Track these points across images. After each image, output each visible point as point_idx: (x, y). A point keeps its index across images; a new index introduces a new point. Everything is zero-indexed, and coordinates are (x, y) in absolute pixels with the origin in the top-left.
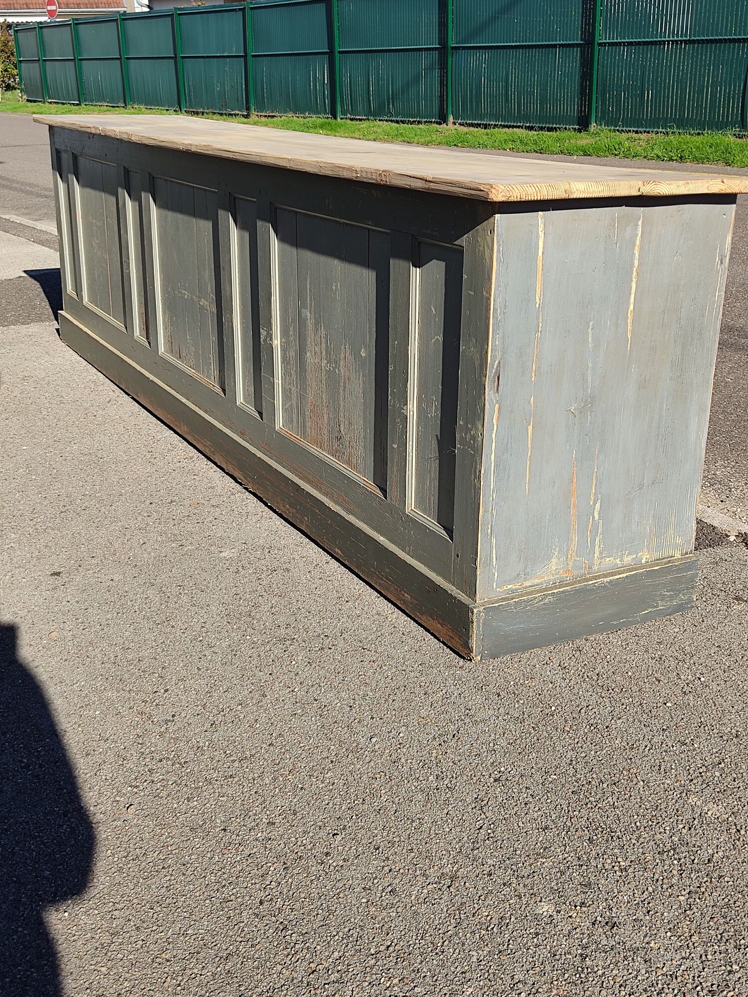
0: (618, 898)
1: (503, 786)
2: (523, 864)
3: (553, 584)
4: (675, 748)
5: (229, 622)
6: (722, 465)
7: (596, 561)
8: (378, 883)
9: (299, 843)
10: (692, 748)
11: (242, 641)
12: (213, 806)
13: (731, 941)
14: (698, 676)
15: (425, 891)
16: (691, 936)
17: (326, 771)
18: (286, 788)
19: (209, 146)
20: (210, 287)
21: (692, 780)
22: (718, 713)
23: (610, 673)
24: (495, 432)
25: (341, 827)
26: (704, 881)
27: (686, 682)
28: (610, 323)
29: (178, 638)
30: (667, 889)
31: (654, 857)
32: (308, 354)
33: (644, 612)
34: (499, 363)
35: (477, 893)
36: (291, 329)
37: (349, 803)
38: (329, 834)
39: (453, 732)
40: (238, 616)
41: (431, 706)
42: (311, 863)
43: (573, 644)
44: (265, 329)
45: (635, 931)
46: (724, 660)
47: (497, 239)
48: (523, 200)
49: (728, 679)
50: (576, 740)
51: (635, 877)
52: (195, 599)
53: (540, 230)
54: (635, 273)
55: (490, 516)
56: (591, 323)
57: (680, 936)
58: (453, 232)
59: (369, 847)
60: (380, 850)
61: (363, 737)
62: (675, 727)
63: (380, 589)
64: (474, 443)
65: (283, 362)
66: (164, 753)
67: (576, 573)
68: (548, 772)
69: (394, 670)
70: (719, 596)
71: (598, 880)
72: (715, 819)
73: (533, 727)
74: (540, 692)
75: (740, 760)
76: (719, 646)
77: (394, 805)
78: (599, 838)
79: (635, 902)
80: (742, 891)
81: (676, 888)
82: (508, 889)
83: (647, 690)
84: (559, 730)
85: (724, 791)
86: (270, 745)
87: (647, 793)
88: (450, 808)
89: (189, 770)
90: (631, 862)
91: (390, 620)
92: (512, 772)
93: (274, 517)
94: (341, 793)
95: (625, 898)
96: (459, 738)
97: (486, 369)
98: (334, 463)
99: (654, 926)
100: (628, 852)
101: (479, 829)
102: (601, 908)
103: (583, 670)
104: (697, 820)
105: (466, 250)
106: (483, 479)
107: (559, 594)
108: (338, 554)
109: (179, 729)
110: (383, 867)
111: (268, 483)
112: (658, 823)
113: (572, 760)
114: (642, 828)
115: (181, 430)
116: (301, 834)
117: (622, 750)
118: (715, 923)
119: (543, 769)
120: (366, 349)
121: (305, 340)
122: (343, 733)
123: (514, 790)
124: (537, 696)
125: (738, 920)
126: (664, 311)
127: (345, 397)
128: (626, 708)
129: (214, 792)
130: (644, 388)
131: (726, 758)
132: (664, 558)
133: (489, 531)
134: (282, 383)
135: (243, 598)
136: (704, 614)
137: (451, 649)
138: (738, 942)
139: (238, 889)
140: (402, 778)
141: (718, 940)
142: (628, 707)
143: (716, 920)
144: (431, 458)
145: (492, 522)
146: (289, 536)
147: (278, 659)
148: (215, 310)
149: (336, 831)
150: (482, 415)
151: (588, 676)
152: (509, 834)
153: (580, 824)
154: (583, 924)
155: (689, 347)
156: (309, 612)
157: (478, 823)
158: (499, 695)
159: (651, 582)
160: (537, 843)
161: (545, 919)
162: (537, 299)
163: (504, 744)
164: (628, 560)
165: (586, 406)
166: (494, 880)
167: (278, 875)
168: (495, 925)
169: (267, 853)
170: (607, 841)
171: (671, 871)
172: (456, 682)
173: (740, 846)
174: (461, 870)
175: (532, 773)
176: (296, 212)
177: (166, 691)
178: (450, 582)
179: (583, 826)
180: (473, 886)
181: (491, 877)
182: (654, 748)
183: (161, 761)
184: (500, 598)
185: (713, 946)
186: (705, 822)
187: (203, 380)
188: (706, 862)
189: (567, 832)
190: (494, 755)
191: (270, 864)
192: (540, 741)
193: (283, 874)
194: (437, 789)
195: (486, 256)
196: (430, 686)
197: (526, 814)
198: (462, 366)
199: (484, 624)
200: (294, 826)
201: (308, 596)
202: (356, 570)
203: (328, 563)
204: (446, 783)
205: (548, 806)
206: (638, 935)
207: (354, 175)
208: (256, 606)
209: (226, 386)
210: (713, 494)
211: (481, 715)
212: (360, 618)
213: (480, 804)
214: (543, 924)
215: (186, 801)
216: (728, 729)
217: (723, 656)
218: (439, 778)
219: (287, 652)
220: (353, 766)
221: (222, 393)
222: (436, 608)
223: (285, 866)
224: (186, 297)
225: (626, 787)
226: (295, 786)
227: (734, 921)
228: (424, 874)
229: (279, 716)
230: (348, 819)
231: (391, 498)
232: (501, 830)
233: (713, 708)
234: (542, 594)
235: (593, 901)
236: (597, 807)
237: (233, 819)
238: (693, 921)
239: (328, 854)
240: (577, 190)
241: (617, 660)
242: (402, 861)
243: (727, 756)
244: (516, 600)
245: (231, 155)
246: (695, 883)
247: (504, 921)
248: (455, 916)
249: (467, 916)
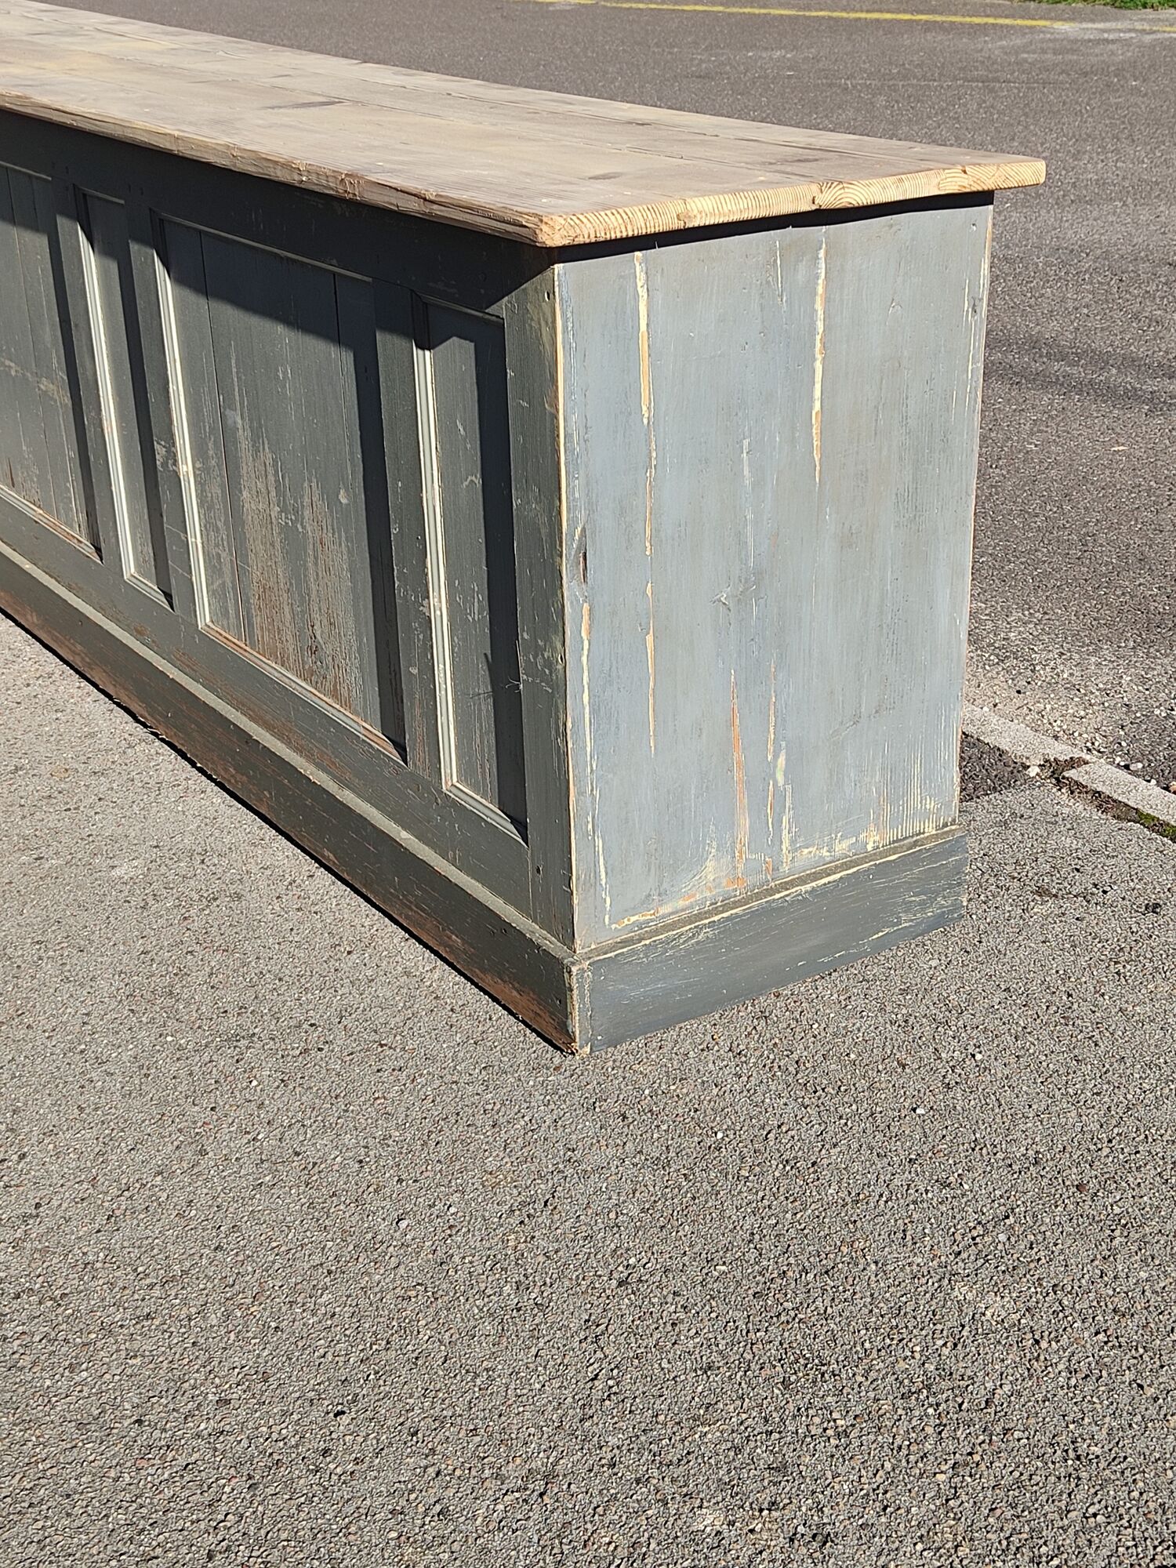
0: (833, 1487)
1: (633, 1293)
2: (670, 1439)
3: (711, 905)
4: (930, 1195)
5: (132, 1011)
6: (1020, 619)
7: (786, 856)
8: (416, 1499)
9: (275, 1436)
10: (959, 1192)
11: (158, 1047)
12: (117, 1378)
13: (1024, 1550)
14: (970, 1051)
15: (500, 1507)
16: (957, 1547)
17: (320, 1291)
18: (247, 1331)
19: (27, 98)
20: (57, 360)
21: (960, 1253)
22: (1005, 1120)
23: (819, 1057)
24: (585, 652)
25: (350, 1397)
26: (979, 1441)
27: (951, 1064)
28: (780, 438)
29: (39, 1049)
30: (916, 1463)
31: (894, 1405)
32: (244, 493)
33: (876, 936)
34: (584, 530)
35: (591, 1502)
36: (211, 445)
37: (362, 1350)
38: (328, 1413)
39: (544, 1195)
40: (148, 996)
41: (505, 1149)
42: (297, 1472)
43: (753, 1005)
44: (163, 443)
45: (863, 1547)
46: (1016, 1016)
47: (561, 309)
48: (601, 239)
49: (1023, 1052)
50: (761, 1194)
51: (862, 1445)
52: (68, 967)
53: (639, 284)
54: (818, 345)
55: (589, 800)
56: (746, 442)
57: (939, 1549)
58: (482, 291)
59: (400, 1431)
60: (420, 1435)
61: (384, 1219)
62: (930, 1154)
63: (408, 924)
64: (551, 673)
65: (200, 505)
66: (23, 1280)
67: (751, 880)
68: (712, 1259)
69: (437, 1083)
70: (1008, 889)
71: (799, 1457)
72: (998, 1323)
73: (684, 1175)
74: (696, 1106)
75: (1040, 1207)
76: (1007, 990)
77: (443, 1348)
78: (799, 1379)
79: (862, 1493)
80: (1043, 1455)
81: (932, 1458)
82: (644, 1489)
83: (883, 1086)
84: (730, 1177)
85: (1014, 1268)
86: (216, 1249)
87: (882, 1285)
88: (541, 1345)
89: (70, 1311)
90: (854, 1419)
91: (428, 984)
92: (649, 1265)
93: (209, 790)
94: (347, 1332)
95: (845, 1487)
96: (555, 1208)
97: (561, 542)
98: (309, 695)
99: (894, 1535)
100: (849, 1400)
101: (592, 1380)
102: (804, 1509)
103: (772, 1057)
104: (967, 1328)
105: (509, 327)
106: (572, 738)
107: (723, 922)
108: (329, 860)
109: (50, 1230)
110: (426, 1467)
111: (193, 726)
112: (900, 1341)
113: (753, 1234)
114: (875, 1351)
115: (27, 620)
116: (277, 1417)
117: (839, 1207)
118: (998, 1519)
119: (704, 1255)
120: (347, 490)
121: (238, 467)
122: (347, 1214)
123: (653, 1300)
124: (692, 1113)
125: (1036, 1509)
126: (876, 407)
127: (317, 575)
128: (846, 1124)
129: (118, 1351)
130: (850, 546)
131: (1018, 1206)
132: (906, 838)
133: (590, 826)
134: (203, 543)
135: (158, 959)
136: (982, 927)
137: (539, 1035)
138: (1035, 1550)
139: (167, 1535)
140: (456, 1293)
141: (1003, 1550)
142: (849, 1123)
143: (998, 1512)
144: (479, 694)
145: (594, 810)
146: (238, 825)
147: (226, 1077)
148: (68, 401)
149: (340, 1407)
150: (560, 624)
151: (779, 1067)
152: (645, 1385)
153: (768, 1354)
154: (773, 1543)
155: (926, 466)
156: (280, 980)
157: (590, 1369)
158: (625, 1118)
159: (884, 883)
160: (693, 1398)
161: (708, 1540)
162: (644, 408)
163: (635, 1212)
164: (842, 847)
165: (747, 589)
166: (620, 1475)
167: (239, 1501)
168: (622, 1559)
169: (218, 1459)
170: (814, 1382)
171: (923, 1429)
172: (548, 1097)
173: (1039, 1371)
174: (561, 1462)
175: (684, 1265)
176: (200, 232)
177: (23, 1156)
178: (529, 916)
179: (772, 1359)
180: (584, 1490)
181: (615, 1470)
182: (894, 1198)
183: (18, 1296)
184: (618, 940)
185: (994, 1561)
186: (980, 1330)
187: (59, 530)
188: (982, 1407)
189: (746, 1372)
190: (617, 1235)
191: (224, 1481)
192: (697, 1201)
193: (248, 1497)
194: (519, 1310)
195: (545, 339)
196: (503, 1109)
197: (673, 1344)
198: (518, 535)
199: (591, 991)
200: (264, 1402)
201: (277, 946)
202: (364, 890)
203: (312, 876)
204: (533, 1295)
205: (713, 1325)
206: (868, 1554)
207: (297, 177)
208: (182, 974)
209: (103, 545)
210: (1003, 679)
211: (595, 1158)
212: (373, 984)
213: (594, 1331)
214: (705, 1550)
215: (67, 1373)
216: (1022, 1149)
217: (1014, 1008)
218: (521, 1288)
219: (242, 1063)
220: (367, 1279)
221: (95, 554)
222: (508, 962)
223: (250, 1482)
224: (13, 373)
225: (846, 1278)
226: (264, 1327)
227: (1030, 1512)
228: (498, 1475)
229: (230, 1190)
230: (362, 1381)
231: (415, 764)
232: (631, 1378)
233: (997, 1111)
234: (693, 926)
235: (790, 1498)
236: (797, 1320)
237: (154, 1400)
238: (960, 1519)
239: (326, 1452)
240: (701, 213)
241: (830, 1030)
242: (458, 1453)
243: (1019, 1203)
244: (647, 942)
245: (67, 118)
246: (963, 1447)
247: (638, 1551)
248: (553, 1548)
249: (574, 1548)
